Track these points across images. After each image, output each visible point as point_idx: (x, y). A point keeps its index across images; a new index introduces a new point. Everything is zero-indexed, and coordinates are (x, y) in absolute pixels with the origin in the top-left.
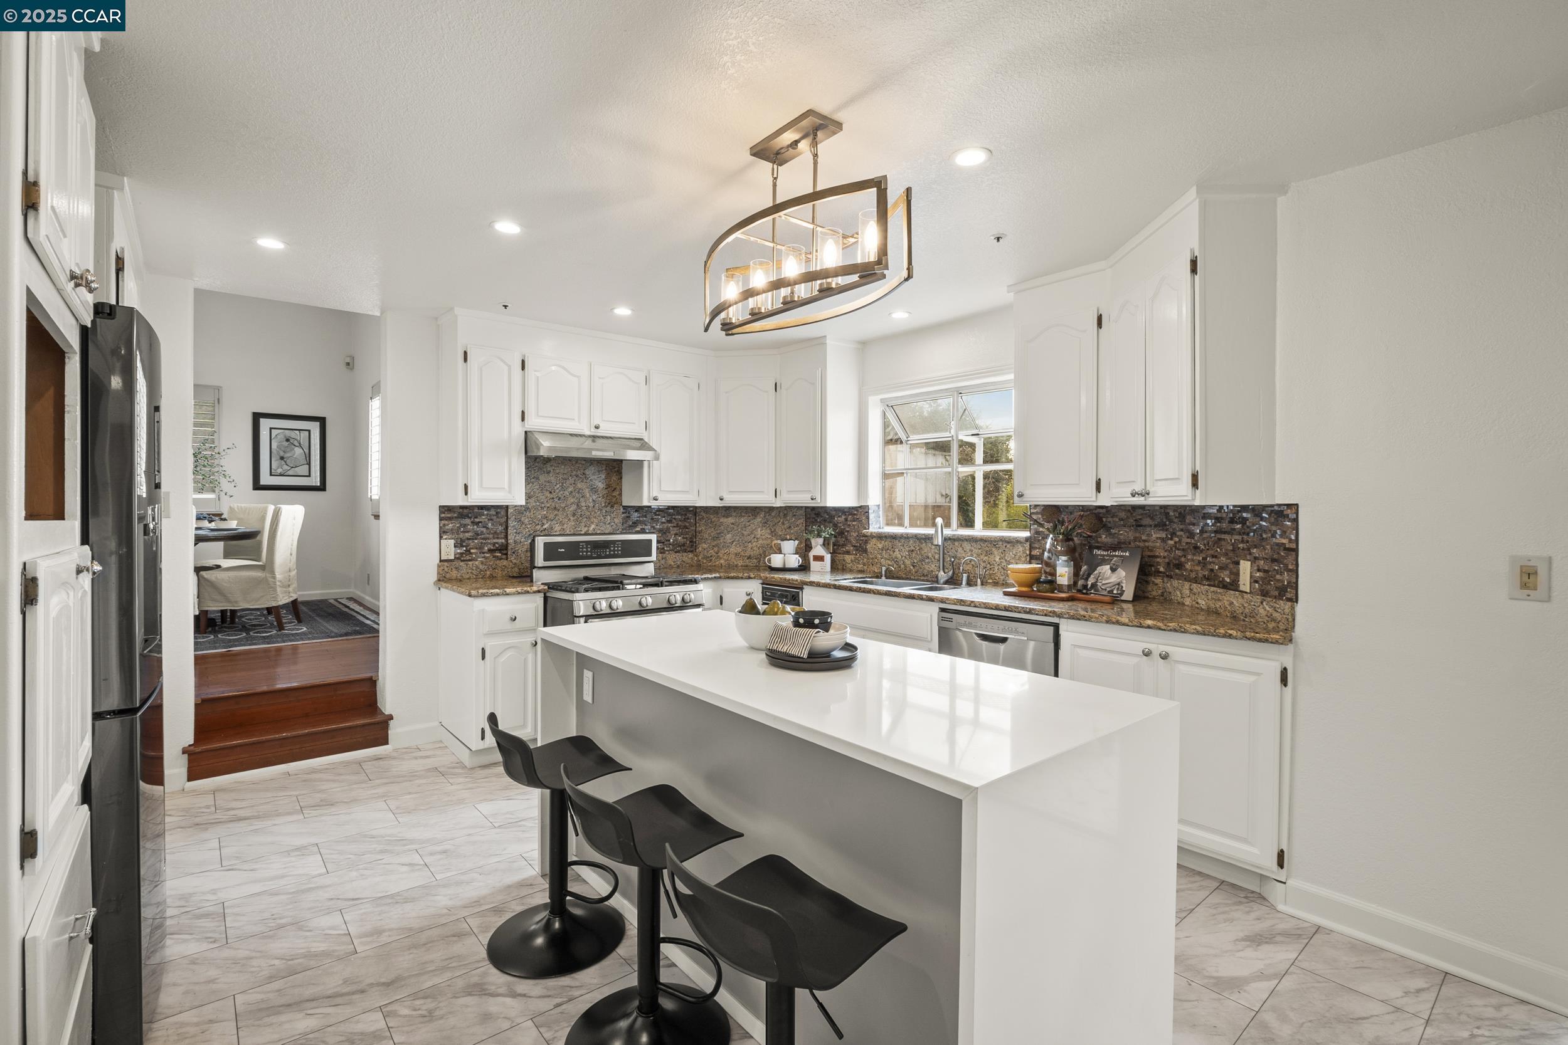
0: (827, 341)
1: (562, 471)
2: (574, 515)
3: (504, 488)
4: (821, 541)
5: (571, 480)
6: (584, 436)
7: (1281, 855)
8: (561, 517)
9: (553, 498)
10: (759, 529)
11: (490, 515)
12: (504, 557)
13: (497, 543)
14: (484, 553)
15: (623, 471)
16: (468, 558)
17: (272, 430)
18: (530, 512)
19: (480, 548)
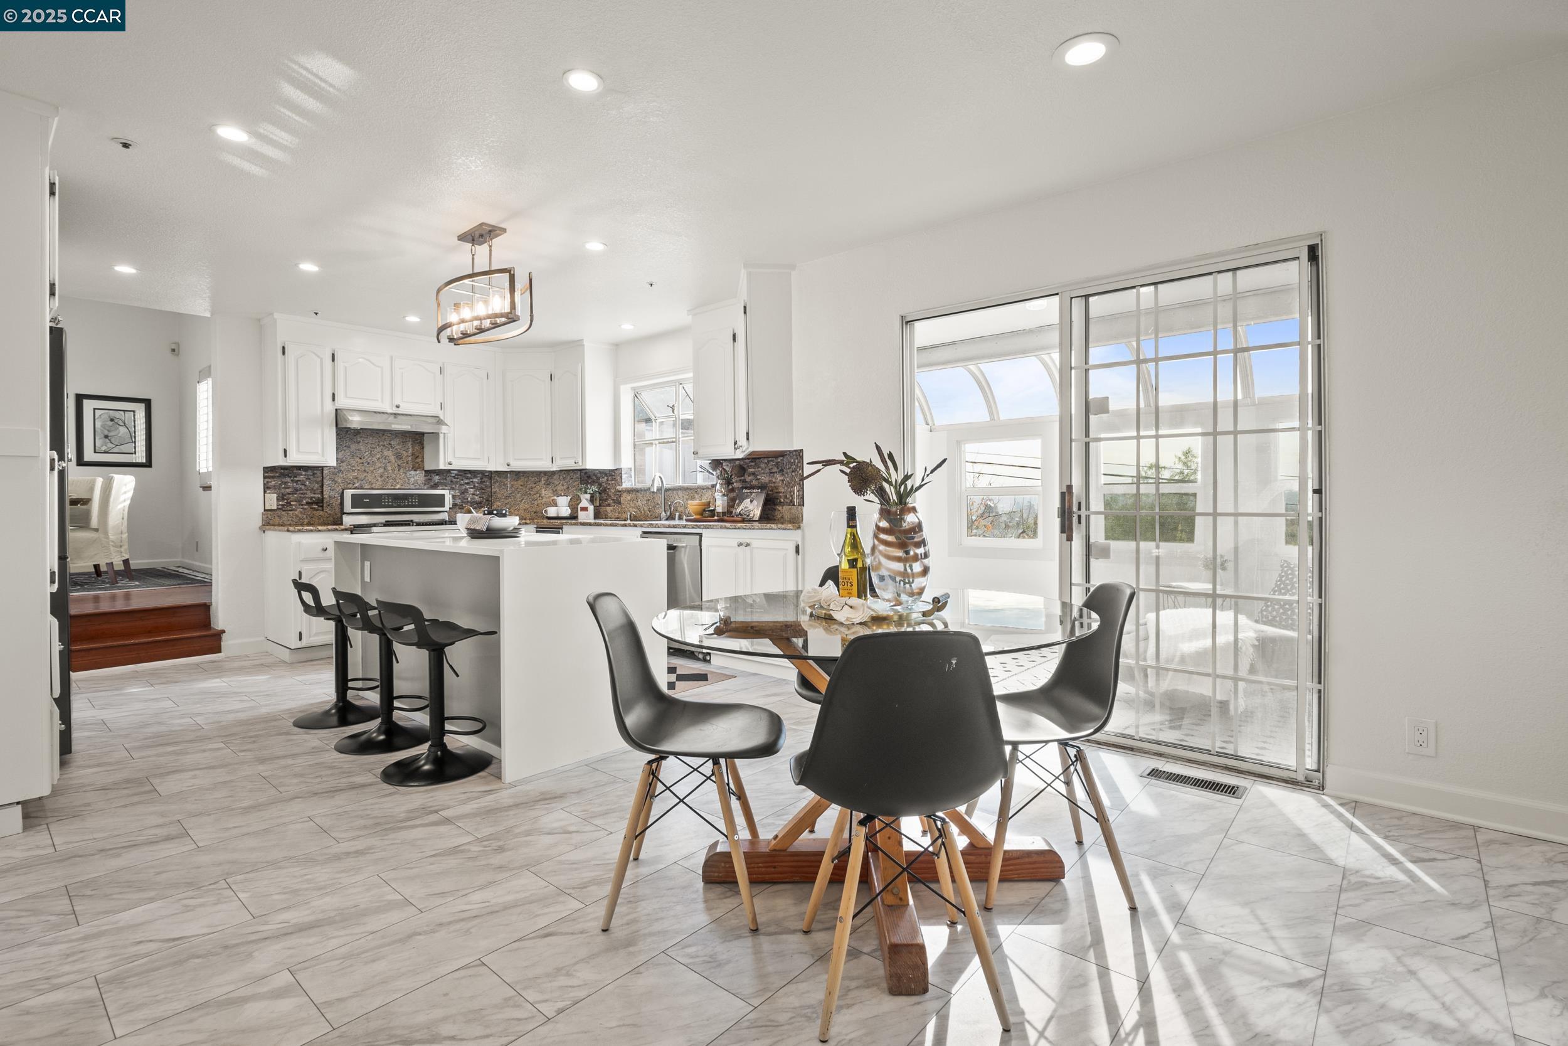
0: (585, 343)
1: (370, 442)
2: (381, 476)
3: (318, 453)
4: (588, 496)
5: (379, 449)
6: (387, 413)
9: (363, 463)
10: (543, 490)
11: (308, 476)
12: (320, 508)
13: (314, 497)
14: (302, 505)
15: (425, 443)
16: (289, 508)
17: (96, 411)
18: (343, 473)
19: (299, 501)
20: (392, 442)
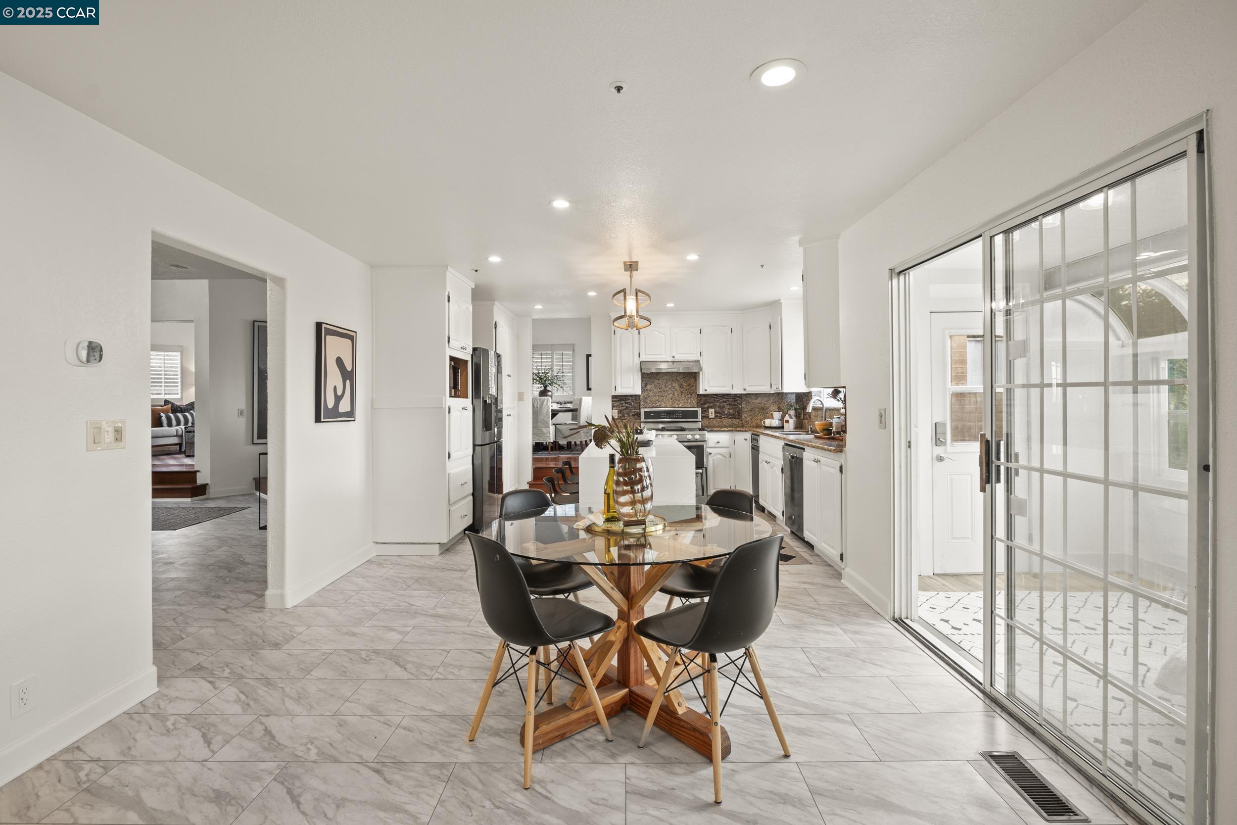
0: (781, 301)
2: (671, 399)
3: (634, 387)
5: (670, 382)
6: (669, 361)
7: (842, 555)
8: (665, 400)
11: (633, 399)
12: (639, 418)
13: (636, 412)
15: (694, 378)
16: (623, 418)
18: (643, 399)
19: (628, 414)
20: (678, 378)
